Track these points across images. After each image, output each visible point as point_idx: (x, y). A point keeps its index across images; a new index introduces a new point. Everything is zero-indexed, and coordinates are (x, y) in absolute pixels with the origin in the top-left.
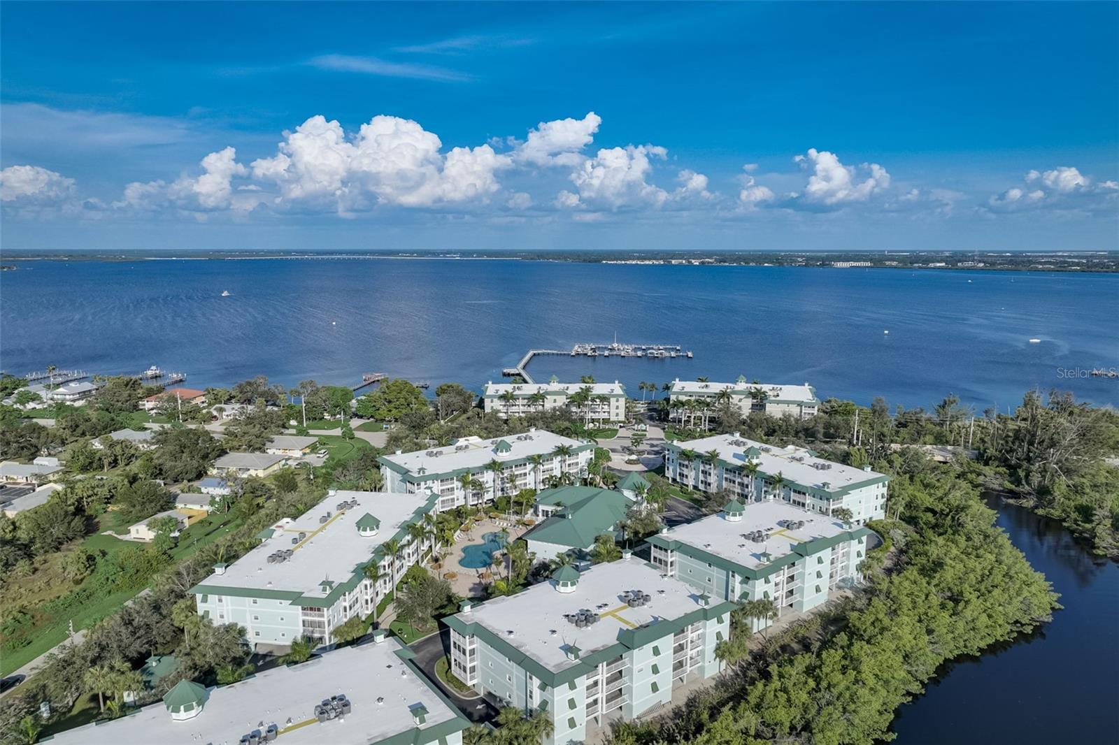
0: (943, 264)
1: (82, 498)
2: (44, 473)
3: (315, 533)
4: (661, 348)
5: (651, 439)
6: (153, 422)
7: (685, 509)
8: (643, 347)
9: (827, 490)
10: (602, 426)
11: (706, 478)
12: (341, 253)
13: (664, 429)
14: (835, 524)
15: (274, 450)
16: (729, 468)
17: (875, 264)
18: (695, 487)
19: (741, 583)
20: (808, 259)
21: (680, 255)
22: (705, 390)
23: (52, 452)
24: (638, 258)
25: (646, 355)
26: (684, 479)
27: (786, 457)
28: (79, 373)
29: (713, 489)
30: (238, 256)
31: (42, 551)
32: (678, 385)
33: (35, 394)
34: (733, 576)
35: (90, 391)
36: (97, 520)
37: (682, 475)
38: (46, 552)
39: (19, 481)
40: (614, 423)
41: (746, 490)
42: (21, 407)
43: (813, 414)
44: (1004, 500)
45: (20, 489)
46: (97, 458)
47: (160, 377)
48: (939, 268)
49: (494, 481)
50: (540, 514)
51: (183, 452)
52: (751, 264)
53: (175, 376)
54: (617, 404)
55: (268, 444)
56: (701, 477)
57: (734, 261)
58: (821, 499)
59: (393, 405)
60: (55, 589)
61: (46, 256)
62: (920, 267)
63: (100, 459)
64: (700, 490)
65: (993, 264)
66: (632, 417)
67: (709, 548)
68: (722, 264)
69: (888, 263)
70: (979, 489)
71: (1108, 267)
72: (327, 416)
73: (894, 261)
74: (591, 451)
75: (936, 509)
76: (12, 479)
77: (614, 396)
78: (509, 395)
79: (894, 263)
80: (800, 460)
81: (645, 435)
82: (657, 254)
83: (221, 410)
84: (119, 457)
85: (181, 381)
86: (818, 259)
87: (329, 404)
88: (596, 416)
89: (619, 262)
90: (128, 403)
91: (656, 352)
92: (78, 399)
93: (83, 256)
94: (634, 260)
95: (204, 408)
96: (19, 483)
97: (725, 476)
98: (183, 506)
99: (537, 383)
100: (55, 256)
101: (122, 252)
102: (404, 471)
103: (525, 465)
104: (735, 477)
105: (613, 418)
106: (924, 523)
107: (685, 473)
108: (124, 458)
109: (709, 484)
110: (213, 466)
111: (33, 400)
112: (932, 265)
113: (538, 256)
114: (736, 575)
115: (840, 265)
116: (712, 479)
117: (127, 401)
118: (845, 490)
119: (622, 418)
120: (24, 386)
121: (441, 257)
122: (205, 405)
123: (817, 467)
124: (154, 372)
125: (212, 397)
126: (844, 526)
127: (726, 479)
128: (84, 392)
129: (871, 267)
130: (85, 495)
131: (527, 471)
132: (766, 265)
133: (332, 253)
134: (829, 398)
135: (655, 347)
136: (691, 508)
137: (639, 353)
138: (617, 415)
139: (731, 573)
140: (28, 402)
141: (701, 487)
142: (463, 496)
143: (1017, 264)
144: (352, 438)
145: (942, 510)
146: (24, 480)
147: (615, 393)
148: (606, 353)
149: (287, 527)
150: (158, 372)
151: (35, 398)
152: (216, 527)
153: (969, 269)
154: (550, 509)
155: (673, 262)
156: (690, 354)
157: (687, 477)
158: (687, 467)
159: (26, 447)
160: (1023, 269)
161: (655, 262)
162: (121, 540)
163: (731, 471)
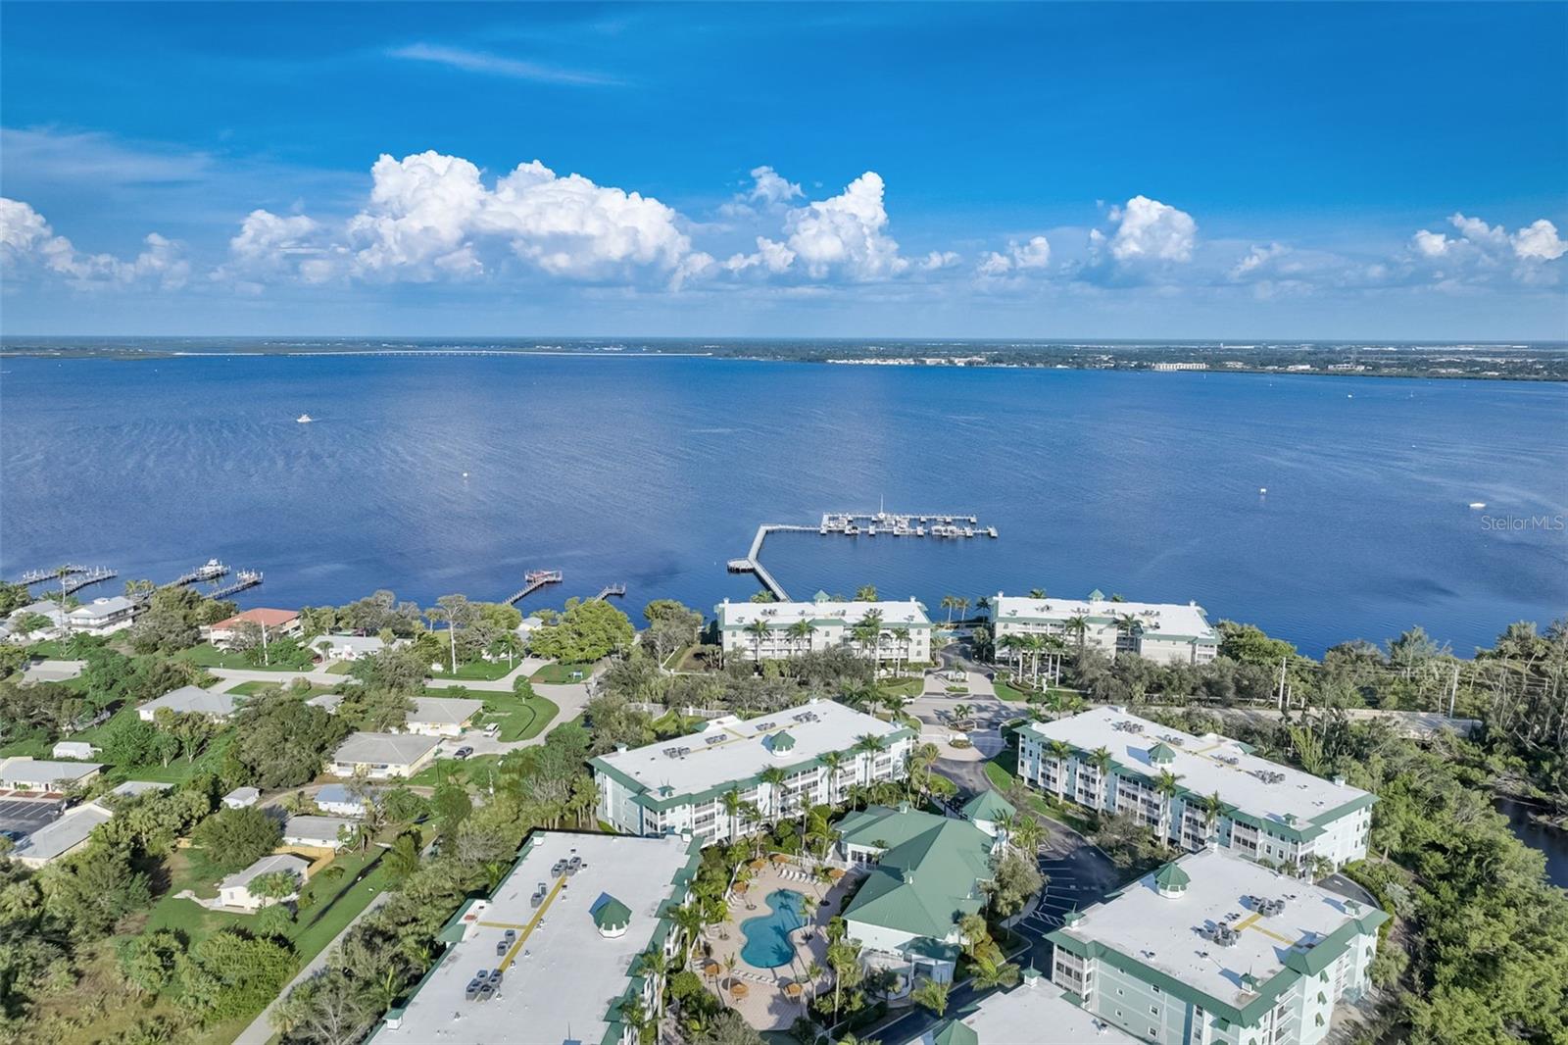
0: (1308, 367)
1: (140, 833)
2: (75, 777)
3: (528, 930)
4: (949, 519)
5: (975, 697)
6: (224, 666)
7: (1060, 837)
8: (923, 519)
9: (1292, 827)
10: (899, 673)
11: (1088, 786)
12: (451, 343)
13: (991, 677)
14: (1327, 900)
15: (418, 725)
16: (1127, 775)
17: (1211, 365)
18: (1069, 797)
19: (1213, 1025)
20: (1118, 356)
21: (935, 348)
22: (1045, 615)
23: (80, 728)
24: (879, 355)
25: (929, 534)
26: (1051, 783)
27: (1207, 754)
28: (101, 569)
29: (1099, 804)
30: (306, 349)
31: (85, 938)
32: (1005, 605)
33: (43, 617)
34: (1200, 1014)
35: (125, 610)
36: (164, 866)
37: (1046, 777)
38: (92, 939)
39: (34, 790)
40: (917, 667)
41: (1156, 811)
42: (21, 638)
43: (1210, 656)
44: (1531, 815)
45: (38, 805)
46: (153, 747)
47: (223, 574)
48: (1303, 373)
49: (771, 797)
50: (849, 857)
51: (286, 740)
52: (1038, 366)
53: (246, 576)
54: (919, 637)
55: (409, 714)
56: (1080, 784)
57: (1014, 360)
58: (1282, 839)
59: (585, 641)
60: (114, 1018)
61: (28, 349)
62: (1275, 372)
63: (157, 749)
64: (1076, 803)
65: (1376, 367)
66: (941, 660)
67: (1152, 960)
68: (997, 364)
69: (1230, 364)
70: (1488, 793)
71: (1537, 372)
72: (487, 657)
73: (1238, 360)
74: (909, 739)
75: (1448, 846)
76: (24, 786)
77: (915, 626)
78: (761, 627)
79: (1239, 365)
80: (1232, 762)
81: (966, 690)
82: (902, 348)
83: (326, 646)
84: (186, 745)
85: (255, 583)
86: (1130, 356)
87: (490, 639)
88: (887, 655)
89: (851, 362)
90: (185, 635)
91: (943, 529)
92: (108, 625)
93: (82, 349)
94: (871, 358)
95: (299, 639)
96: (34, 795)
97: (1119, 785)
98: (295, 840)
99: (795, 600)
100: (40, 349)
101: (138, 340)
102: (638, 788)
103: (815, 769)
104: (1137, 790)
105: (913, 659)
106: (1432, 870)
107: (1052, 774)
108: (193, 744)
109: (1093, 796)
110: (332, 761)
111: (40, 626)
112: (1291, 368)
113: (735, 351)
114: (1206, 1013)
115: (1163, 367)
116: (1098, 789)
117: (184, 631)
118: (1318, 825)
119: (926, 658)
120: (24, 604)
121: (595, 353)
122: (300, 633)
123: (1263, 779)
124: (214, 569)
125: (311, 623)
126: (1347, 908)
127: (1122, 792)
128: (117, 613)
129: (1207, 371)
130: (145, 828)
131: (818, 778)
132: (1059, 366)
133: (440, 344)
134: (1221, 621)
135: (939, 518)
136: (1069, 834)
137: (920, 530)
138: (919, 654)
139: (1195, 1007)
140: (33, 629)
141: (1080, 799)
142: (726, 824)
143: (1410, 365)
144: (530, 696)
145: (1456, 848)
146: (43, 789)
147: (915, 621)
148: (872, 530)
149: (482, 916)
150: (219, 568)
151: (42, 623)
152: (351, 880)
153: (1345, 374)
154: (864, 850)
155: (929, 361)
156: (994, 533)
157: (1055, 780)
158: (1055, 766)
159: (40, 724)
160: (1421, 374)
161: (903, 362)
162: (206, 911)
163: (1129, 781)
